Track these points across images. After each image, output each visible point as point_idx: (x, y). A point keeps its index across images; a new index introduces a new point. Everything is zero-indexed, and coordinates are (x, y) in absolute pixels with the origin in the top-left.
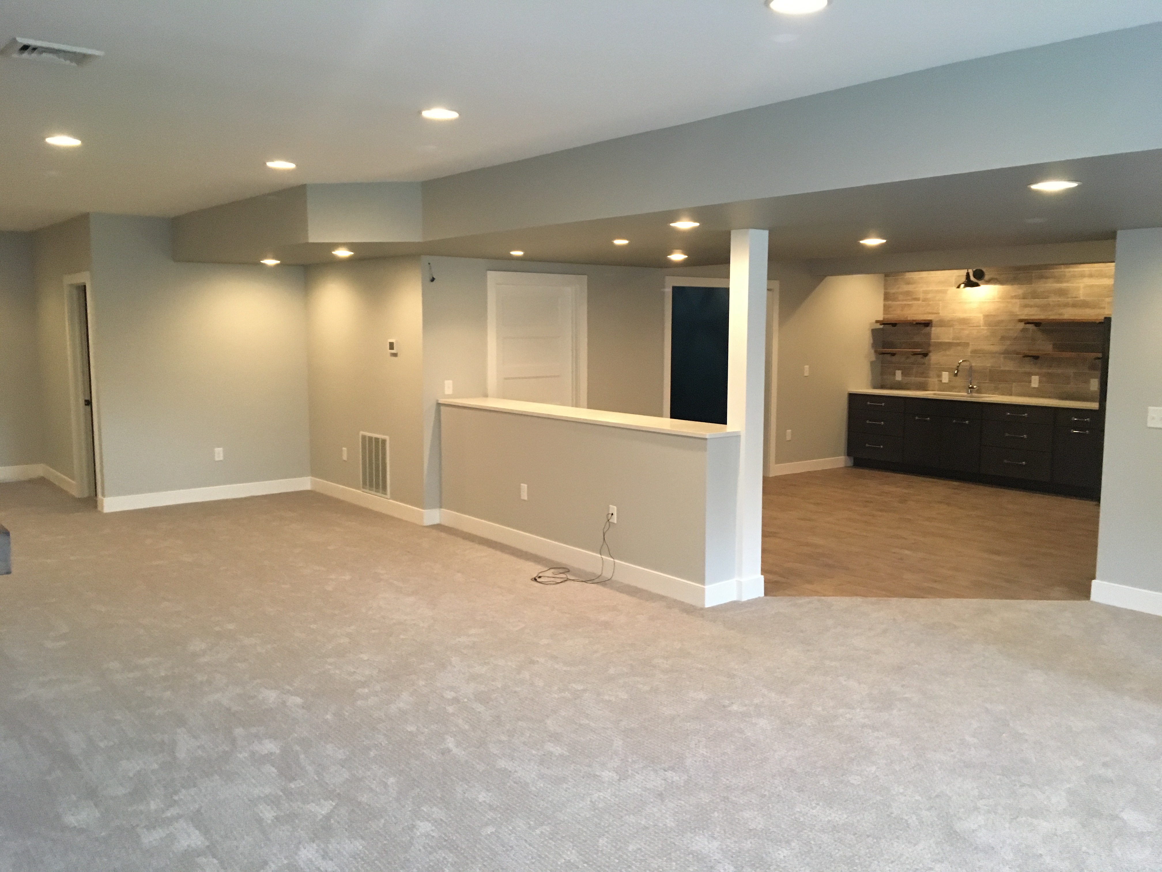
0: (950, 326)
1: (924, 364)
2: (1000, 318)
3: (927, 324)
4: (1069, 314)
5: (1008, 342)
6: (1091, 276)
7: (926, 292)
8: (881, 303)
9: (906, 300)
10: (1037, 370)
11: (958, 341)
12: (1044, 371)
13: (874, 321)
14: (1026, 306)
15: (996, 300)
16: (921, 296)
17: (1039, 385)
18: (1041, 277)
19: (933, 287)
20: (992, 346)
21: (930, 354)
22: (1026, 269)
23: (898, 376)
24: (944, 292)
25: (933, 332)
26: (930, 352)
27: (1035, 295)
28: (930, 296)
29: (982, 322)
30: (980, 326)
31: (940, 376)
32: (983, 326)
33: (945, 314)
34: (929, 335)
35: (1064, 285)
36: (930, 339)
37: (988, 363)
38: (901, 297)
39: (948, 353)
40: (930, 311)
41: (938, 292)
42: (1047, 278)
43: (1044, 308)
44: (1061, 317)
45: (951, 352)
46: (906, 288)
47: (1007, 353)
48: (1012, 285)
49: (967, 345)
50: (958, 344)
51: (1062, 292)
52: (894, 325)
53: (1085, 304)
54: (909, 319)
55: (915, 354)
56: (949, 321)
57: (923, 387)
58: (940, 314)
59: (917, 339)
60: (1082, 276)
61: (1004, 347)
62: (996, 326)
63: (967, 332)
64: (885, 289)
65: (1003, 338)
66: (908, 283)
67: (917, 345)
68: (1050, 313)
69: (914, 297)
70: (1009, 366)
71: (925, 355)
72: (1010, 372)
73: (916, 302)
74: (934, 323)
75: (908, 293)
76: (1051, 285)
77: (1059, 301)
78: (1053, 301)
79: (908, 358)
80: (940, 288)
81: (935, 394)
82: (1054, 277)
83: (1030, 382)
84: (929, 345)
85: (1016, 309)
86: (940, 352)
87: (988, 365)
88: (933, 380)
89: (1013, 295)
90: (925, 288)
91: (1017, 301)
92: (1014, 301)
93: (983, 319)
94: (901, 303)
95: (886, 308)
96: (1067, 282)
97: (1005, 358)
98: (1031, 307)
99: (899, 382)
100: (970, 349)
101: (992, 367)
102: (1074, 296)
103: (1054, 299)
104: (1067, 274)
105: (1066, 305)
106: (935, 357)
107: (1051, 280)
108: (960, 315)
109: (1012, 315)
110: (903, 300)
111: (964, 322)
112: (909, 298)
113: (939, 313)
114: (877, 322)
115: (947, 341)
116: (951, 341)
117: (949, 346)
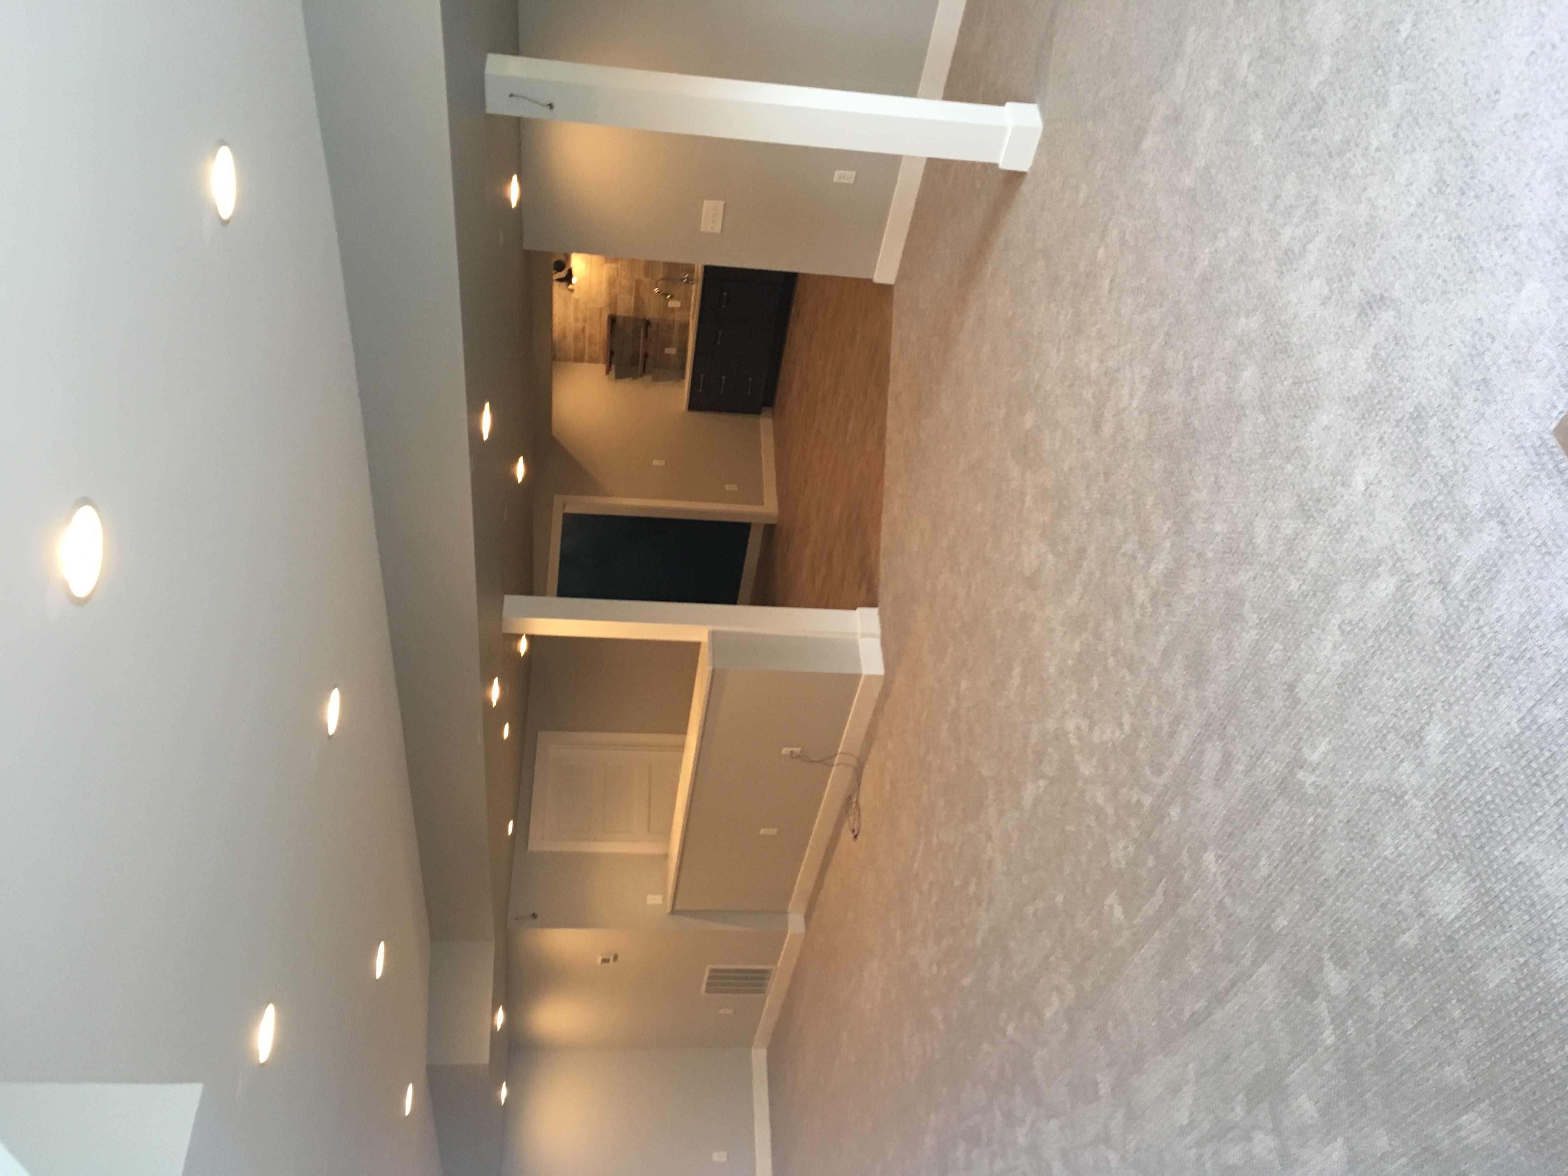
0: (617, 297)
1: (658, 325)
3: (613, 320)
7: (576, 320)
8: (585, 366)
9: (584, 340)
11: (634, 290)
13: (607, 376)
16: (580, 325)
19: (571, 313)
21: (647, 318)
23: (671, 351)
25: (622, 315)
26: (644, 319)
28: (580, 316)
30: (618, 268)
33: (602, 300)
36: (629, 318)
38: (580, 345)
39: (646, 301)
40: (598, 316)
46: (570, 340)
50: (638, 290)
52: (612, 353)
54: (606, 338)
55: (646, 336)
56: (610, 298)
57: (685, 327)
58: (602, 306)
63: (624, 282)
64: (570, 360)
66: (564, 336)
69: (580, 332)
71: (648, 323)
73: (587, 329)
74: (612, 313)
75: (576, 338)
81: (693, 317)
86: (645, 309)
88: (677, 317)
90: (571, 320)
94: (587, 344)
95: (593, 360)
99: (678, 351)
100: (644, 279)
106: (651, 313)
110: (584, 343)
111: (612, 283)
112: (581, 337)
113: (601, 308)
114: (607, 372)
115: (633, 301)
116: (633, 296)
117: (639, 300)
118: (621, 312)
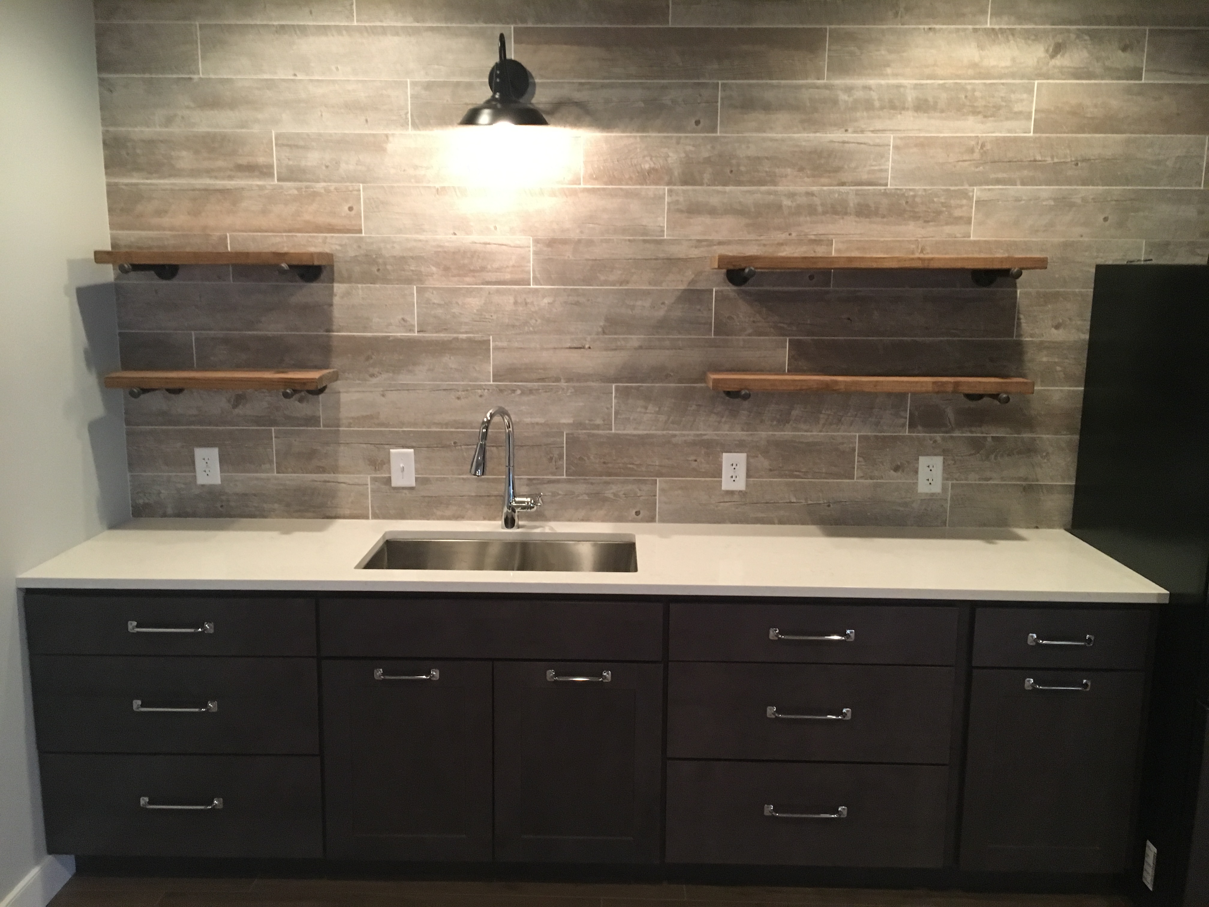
0: (409, 281)
1: (313, 421)
2: (599, 252)
3: (312, 271)
5: (635, 340)
9: (209, 172)
10: (739, 434)
11: (443, 336)
12: (763, 434)
14: (694, 210)
15: (582, 186)
16: (275, 157)
17: (747, 485)
19: (324, 126)
20: (575, 356)
21: (336, 386)
24: (377, 146)
25: (336, 300)
27: (724, 170)
28: (311, 158)
29: (531, 267)
31: (380, 464)
32: (537, 281)
34: (323, 313)
36: (329, 328)
37: (564, 414)
38: (185, 159)
39: (404, 378)
40: (322, 220)
41: (343, 144)
42: (767, 107)
44: (820, 251)
45: (420, 376)
46: (205, 122)
48: (643, 128)
50: (444, 347)
52: (165, 270)
56: (402, 260)
57: (315, 506)
58: (365, 234)
59: (274, 328)
61: (619, 358)
62: (587, 281)
63: (474, 303)
64: (110, 121)
65: (614, 324)
67: (275, 352)
68: (782, 236)
69: (243, 161)
70: (643, 422)
71: (314, 387)
72: (643, 441)
73: (254, 182)
74: (339, 267)
75: (213, 144)
76: (782, 135)
77: (811, 194)
78: (792, 195)
80: (354, 127)
82: (795, 107)
83: (718, 473)
84: (327, 351)
85: (660, 222)
87: (564, 421)
88: (353, 480)
89: (646, 166)
90: (289, 127)
91: (663, 189)
92: (651, 189)
94: (188, 181)
96: (843, 125)
97: (624, 394)
98: (712, 212)
99: (212, 490)
101: (579, 425)
102: (865, 177)
103: (793, 186)
104: (843, 97)
105: (837, 209)
107: (783, 117)
108: (446, 238)
109: (645, 241)
110: (194, 173)
111: (462, 263)
113: (355, 230)
116: (416, 334)
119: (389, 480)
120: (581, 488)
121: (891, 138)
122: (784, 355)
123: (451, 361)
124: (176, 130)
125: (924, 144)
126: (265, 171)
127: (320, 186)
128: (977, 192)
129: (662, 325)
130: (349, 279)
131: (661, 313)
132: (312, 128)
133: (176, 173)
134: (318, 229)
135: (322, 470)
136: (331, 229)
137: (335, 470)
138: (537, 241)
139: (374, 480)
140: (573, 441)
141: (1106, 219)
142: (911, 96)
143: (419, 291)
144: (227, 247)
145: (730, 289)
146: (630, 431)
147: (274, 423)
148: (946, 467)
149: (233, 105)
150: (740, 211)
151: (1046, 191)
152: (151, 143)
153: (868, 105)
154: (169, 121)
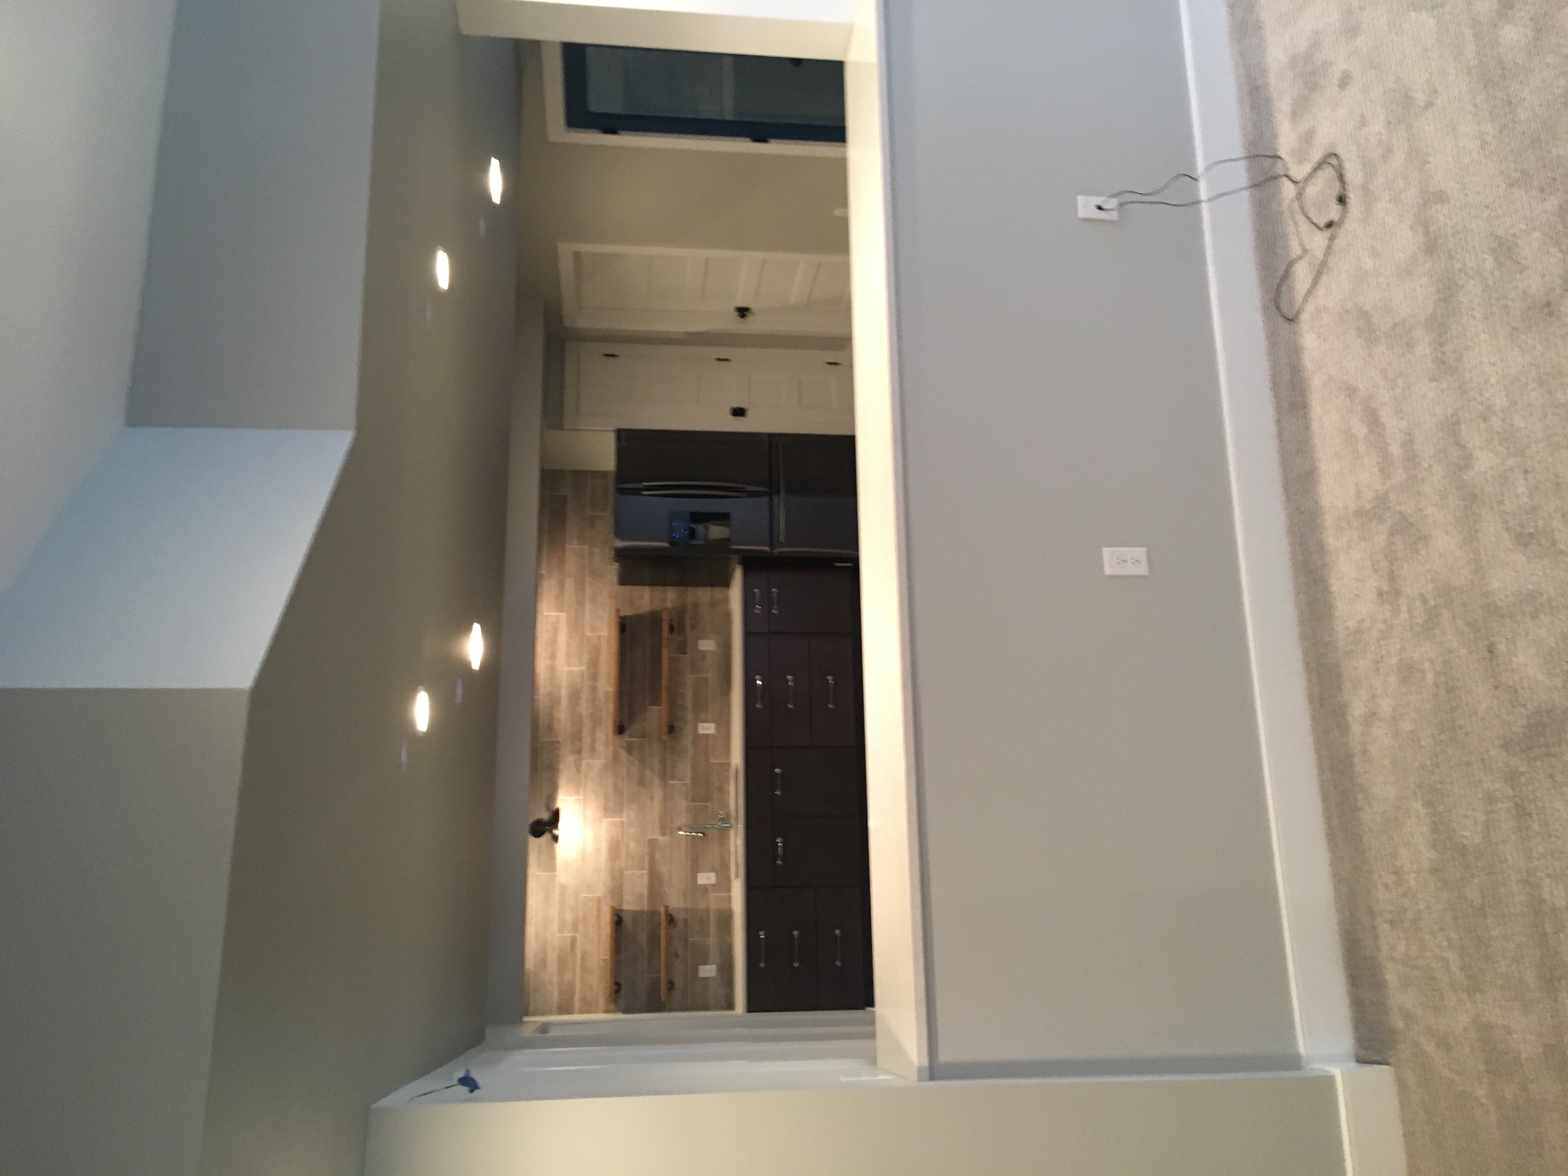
0: (622, 874)
1: (686, 921)
2: (610, 790)
3: (618, 920)
4: (607, 684)
5: (648, 772)
6: (553, 657)
7: (562, 929)
9: (574, 966)
10: (689, 727)
11: (647, 858)
12: (690, 716)
14: (593, 749)
15: (582, 798)
16: (568, 935)
17: (712, 722)
18: (550, 728)
19: (554, 912)
20: (655, 800)
21: (669, 909)
22: (535, 752)
23: (708, 971)
24: (564, 888)
25: (631, 908)
26: (665, 911)
27: (577, 736)
28: (569, 917)
29: (616, 819)
30: (623, 822)
31: (705, 889)
32: (622, 817)
33: (601, 887)
34: (636, 915)
35: (564, 693)
36: (643, 912)
37: (682, 804)
38: (568, 976)
39: (666, 878)
40: (596, 914)
41: (562, 903)
42: (551, 721)
43: (596, 722)
45: (664, 869)
46: (552, 967)
47: (666, 775)
48: (558, 771)
49: (652, 843)
50: (652, 859)
51: (575, 697)
52: (617, 986)
53: (594, 664)
54: (608, 957)
56: (613, 878)
57: (726, 919)
58: (601, 895)
59: (643, 938)
60: (552, 669)
61: (657, 780)
62: (622, 795)
63: (632, 845)
65: (642, 782)
66: (543, 963)
67: (654, 938)
69: (568, 949)
70: (685, 769)
71: (670, 918)
72: (694, 769)
73: (578, 944)
74: (617, 906)
75: (562, 963)
76: (563, 713)
77: (587, 700)
78: (587, 708)
79: (676, 955)
80: (556, 898)
83: (707, 736)
84: (653, 914)
85: (598, 763)
86: (664, 891)
87: (685, 804)
88: (713, 902)
89: (574, 769)
90: (554, 928)
91: (584, 762)
92: (584, 768)
93: (611, 817)
94: (578, 976)
97: (673, 778)
98: (593, 741)
99: (719, 970)
100: (661, 838)
101: (687, 797)
103: (584, 708)
105: (594, 689)
106: (675, 901)
108: (604, 857)
110: (574, 973)
111: (615, 851)
112: (570, 959)
113: (599, 898)
115: (646, 880)
116: (645, 872)
117: (655, 878)
118: (629, 905)
119: (713, 885)
120: (716, 796)
121: (566, 669)
122: (655, 708)
123: (658, 855)
124: (555, 979)
125: (568, 655)
126: (574, 940)
127: (581, 915)
128: (588, 633)
129: (642, 761)
130: (621, 901)
131: (637, 762)
132: (556, 917)
133: (574, 979)
134: (599, 916)
135: (708, 916)
136: (599, 910)
137: (708, 910)
138: (605, 817)
139: (713, 892)
140: (693, 800)
141: (599, 582)
142: (549, 662)
143: (627, 869)
144: (607, 959)
145: (627, 732)
146: (689, 776)
147: (686, 939)
148: (703, 639)
149: (545, 953)
150: (593, 730)
151: (588, 606)
152: (561, 992)
153: (552, 679)
154: (551, 983)
